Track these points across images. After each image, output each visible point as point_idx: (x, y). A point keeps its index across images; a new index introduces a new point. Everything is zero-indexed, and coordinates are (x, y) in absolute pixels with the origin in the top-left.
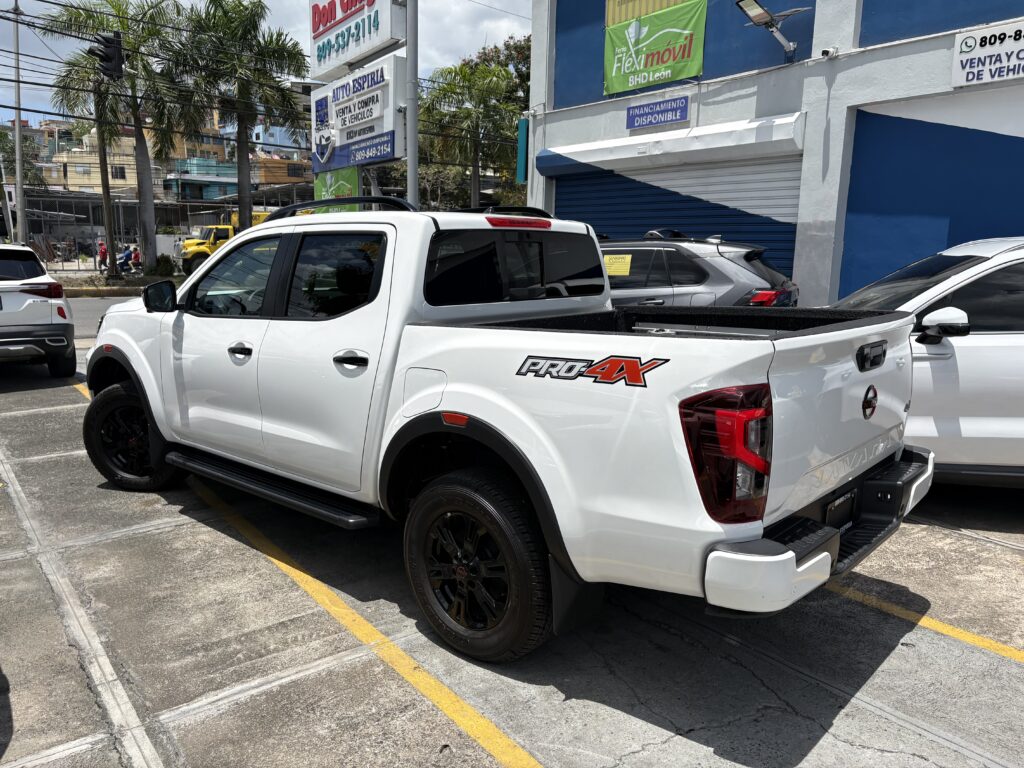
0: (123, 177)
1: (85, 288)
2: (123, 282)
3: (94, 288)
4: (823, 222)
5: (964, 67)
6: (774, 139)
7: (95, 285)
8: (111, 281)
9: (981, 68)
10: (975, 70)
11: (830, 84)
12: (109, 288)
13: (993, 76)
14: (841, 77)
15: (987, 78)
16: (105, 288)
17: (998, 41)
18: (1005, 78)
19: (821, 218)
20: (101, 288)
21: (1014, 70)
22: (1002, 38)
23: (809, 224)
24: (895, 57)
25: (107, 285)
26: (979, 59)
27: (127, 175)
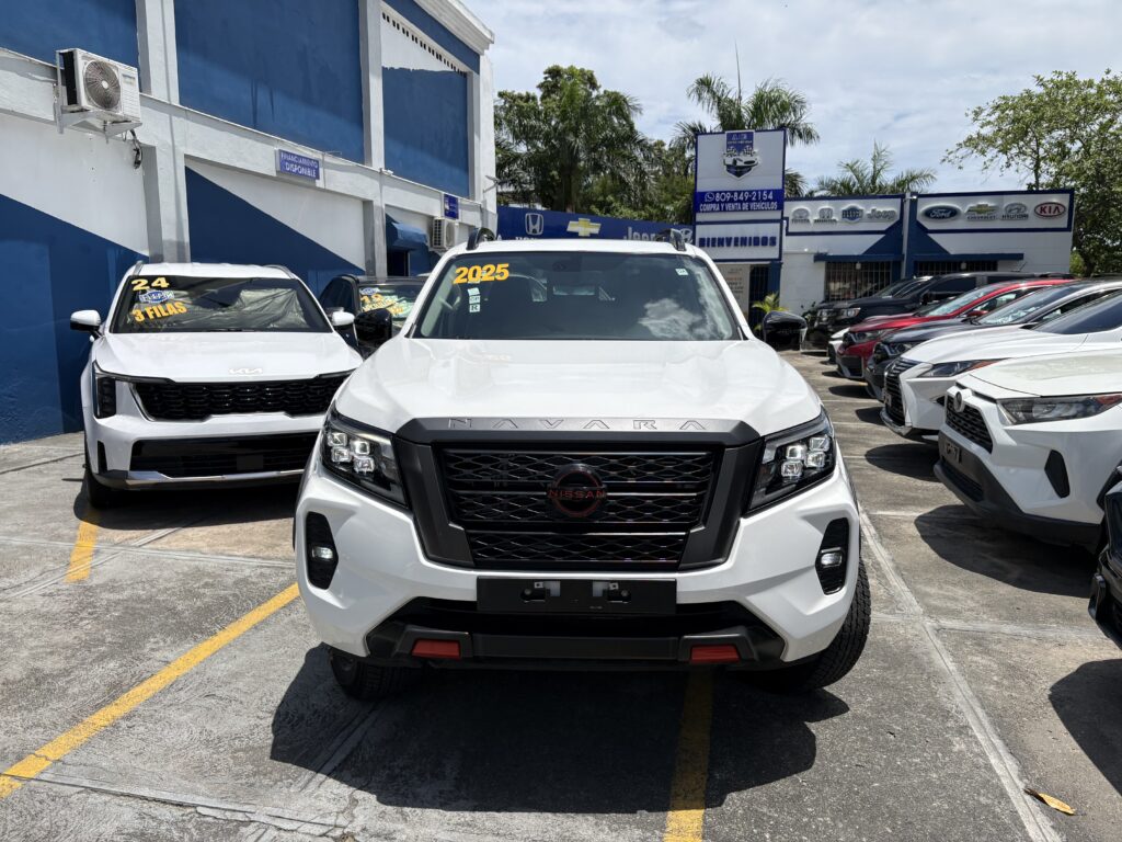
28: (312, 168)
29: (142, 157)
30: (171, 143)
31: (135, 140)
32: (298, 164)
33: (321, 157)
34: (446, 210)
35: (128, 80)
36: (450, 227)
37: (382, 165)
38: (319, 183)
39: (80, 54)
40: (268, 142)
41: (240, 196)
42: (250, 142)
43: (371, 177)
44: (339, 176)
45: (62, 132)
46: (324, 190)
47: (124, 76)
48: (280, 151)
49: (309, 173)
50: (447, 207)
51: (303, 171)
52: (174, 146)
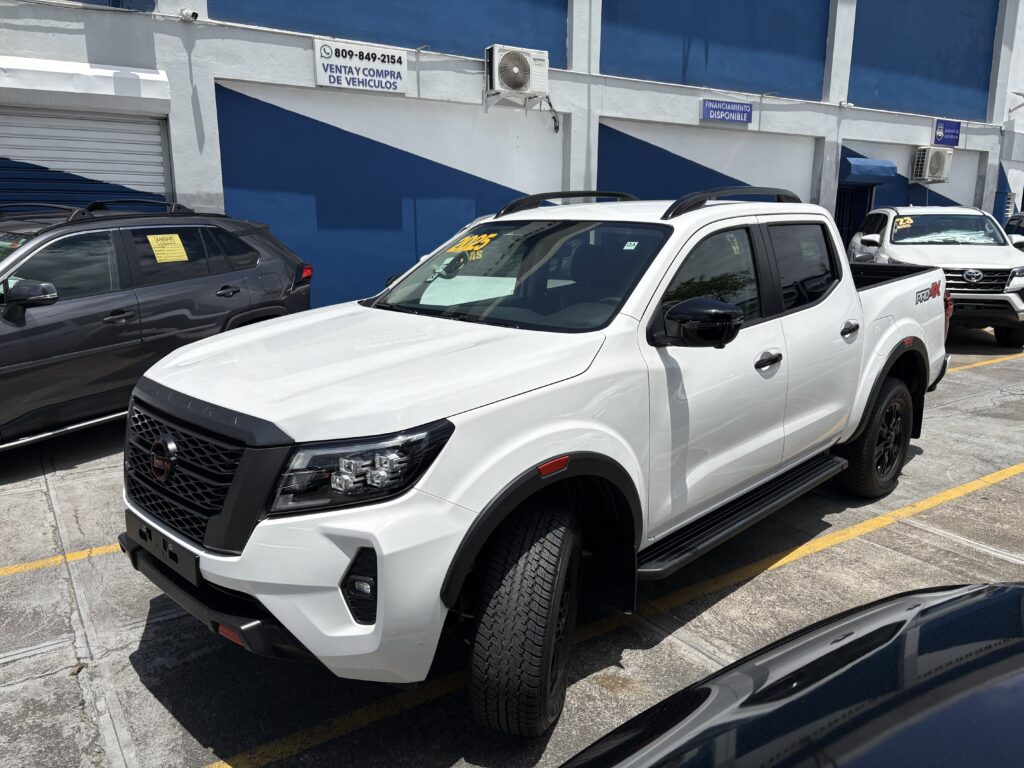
4: (208, 194)
5: (326, 70)
6: (143, 95)
9: (338, 74)
10: (335, 75)
11: (189, 47)
13: (349, 84)
14: (201, 44)
15: (344, 84)
17: (348, 57)
18: (358, 87)
19: (206, 189)
21: (362, 82)
22: (351, 54)
23: (192, 196)
24: (257, 41)
26: (337, 67)
28: (743, 112)
29: (561, 123)
30: (586, 108)
31: (552, 110)
32: (725, 111)
33: (758, 100)
34: (937, 137)
35: (539, 62)
36: (939, 157)
37: (844, 98)
38: (752, 126)
39: (497, 47)
40: (694, 93)
41: (660, 146)
42: (672, 96)
43: (826, 113)
44: (781, 116)
45: (487, 112)
46: (760, 132)
47: (535, 60)
48: (705, 101)
49: (739, 117)
50: (940, 133)
51: (732, 116)
52: (589, 110)
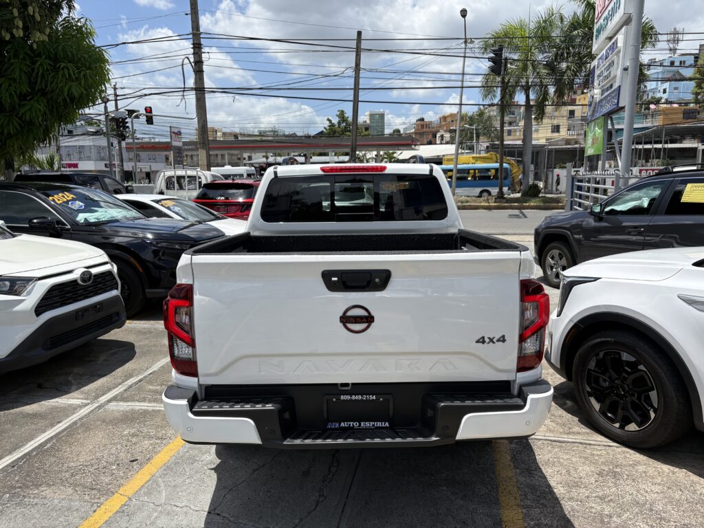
0: (558, 131)
1: (482, 204)
2: (505, 200)
3: (487, 204)
7: (489, 203)
8: (497, 200)
12: (496, 204)
16: (493, 204)
20: (491, 204)
25: (495, 202)
27: (561, 130)
